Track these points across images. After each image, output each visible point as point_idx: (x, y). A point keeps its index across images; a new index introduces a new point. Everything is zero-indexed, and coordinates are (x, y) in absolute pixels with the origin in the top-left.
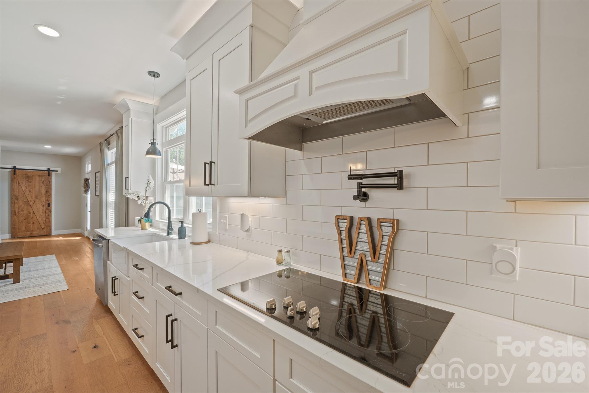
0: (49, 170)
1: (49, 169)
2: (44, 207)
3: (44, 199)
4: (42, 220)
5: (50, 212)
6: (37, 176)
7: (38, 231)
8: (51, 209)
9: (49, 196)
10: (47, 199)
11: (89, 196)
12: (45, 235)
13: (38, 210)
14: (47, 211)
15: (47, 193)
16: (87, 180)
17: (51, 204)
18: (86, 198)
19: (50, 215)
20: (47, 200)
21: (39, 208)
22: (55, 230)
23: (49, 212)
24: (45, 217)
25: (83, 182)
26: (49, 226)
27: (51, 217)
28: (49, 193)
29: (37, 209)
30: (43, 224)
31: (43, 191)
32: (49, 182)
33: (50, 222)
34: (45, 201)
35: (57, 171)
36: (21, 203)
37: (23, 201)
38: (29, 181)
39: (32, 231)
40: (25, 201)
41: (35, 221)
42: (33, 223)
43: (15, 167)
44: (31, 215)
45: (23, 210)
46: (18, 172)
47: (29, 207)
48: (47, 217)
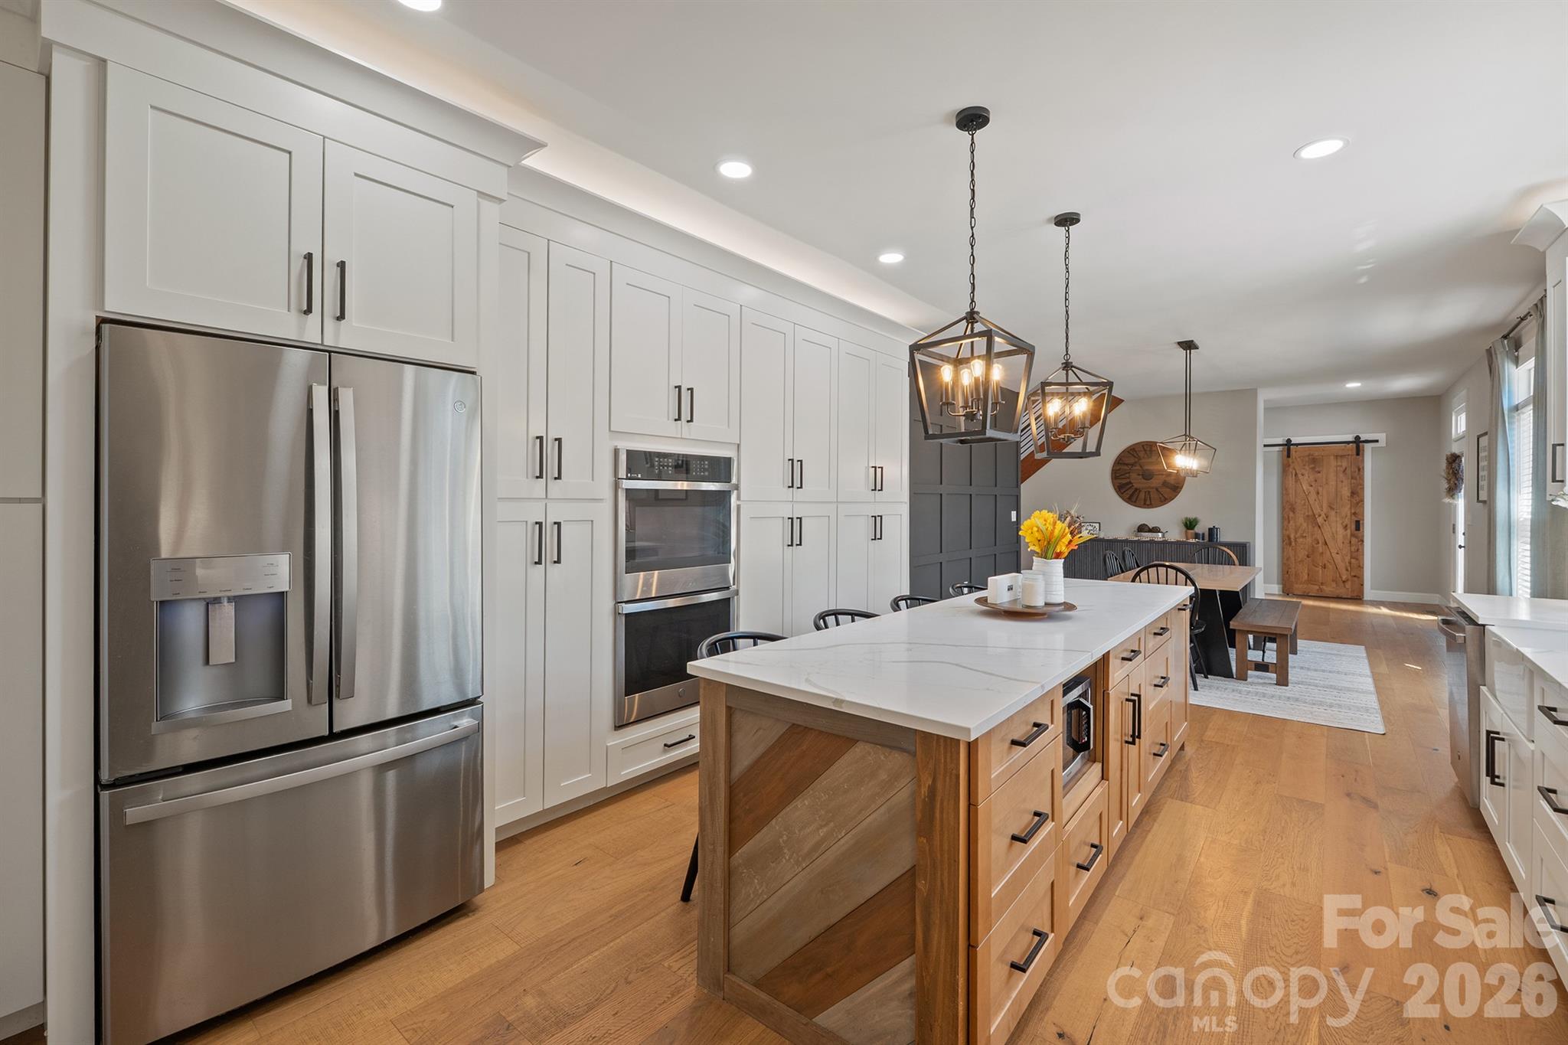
0: (1358, 441)
1: (1357, 438)
2: (1346, 530)
3: (1346, 510)
4: (1343, 560)
6: (1332, 457)
7: (1334, 585)
8: (1363, 536)
9: (1358, 503)
10: (1353, 511)
11: (1460, 503)
12: (1349, 597)
13: (1334, 537)
14: (1354, 540)
15: (1355, 496)
16: (1454, 459)
17: (1363, 524)
18: (1453, 509)
19: (1360, 550)
20: (1355, 514)
21: (1335, 530)
22: (1372, 589)
23: (1359, 542)
24: (1349, 555)
25: (1444, 464)
26: (1358, 578)
27: (1363, 555)
28: (1358, 496)
29: (1333, 534)
30: (1344, 571)
31: (1346, 492)
32: (1359, 470)
33: (1361, 567)
34: (1349, 514)
35: (1377, 441)
36: (1301, 520)
37: (1304, 514)
38: (1317, 469)
39: (1322, 584)
40: (1308, 516)
41: (1328, 561)
42: (1324, 567)
43: (1289, 441)
44: (1321, 548)
45: (1304, 535)
46: (1296, 452)
47: (1316, 528)
48: (1354, 555)
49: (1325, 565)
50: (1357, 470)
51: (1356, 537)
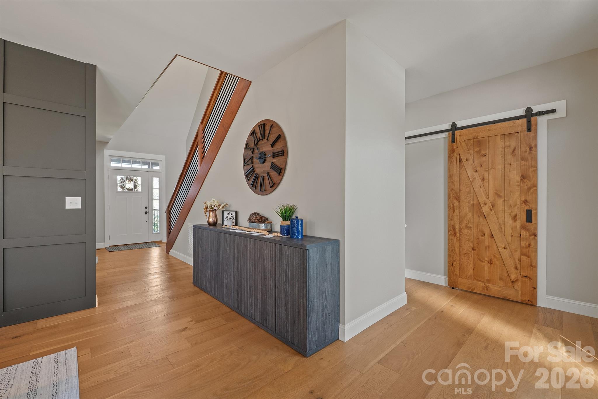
0: (529, 115)
1: (529, 110)
2: (515, 221)
3: (516, 198)
4: (512, 256)
5: (532, 237)
6: (499, 138)
7: (501, 283)
8: (536, 229)
9: (529, 189)
10: (523, 199)
12: (520, 300)
13: (501, 229)
14: (525, 234)
15: (526, 180)
17: (536, 213)
19: (532, 246)
20: (525, 202)
21: (503, 222)
22: (548, 294)
23: (530, 236)
24: (519, 251)
26: (530, 279)
27: (536, 252)
28: (529, 180)
29: (500, 225)
30: (513, 270)
31: (515, 176)
32: (531, 149)
33: (533, 266)
34: (519, 203)
35: (554, 111)
36: (465, 209)
37: (469, 202)
38: (483, 152)
39: (488, 281)
40: (473, 205)
41: (494, 256)
42: (491, 262)
43: (454, 125)
44: (486, 240)
45: (470, 225)
46: (460, 136)
47: (482, 219)
48: (525, 251)
49: (491, 260)
50: (528, 149)
51: (528, 230)
